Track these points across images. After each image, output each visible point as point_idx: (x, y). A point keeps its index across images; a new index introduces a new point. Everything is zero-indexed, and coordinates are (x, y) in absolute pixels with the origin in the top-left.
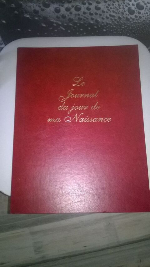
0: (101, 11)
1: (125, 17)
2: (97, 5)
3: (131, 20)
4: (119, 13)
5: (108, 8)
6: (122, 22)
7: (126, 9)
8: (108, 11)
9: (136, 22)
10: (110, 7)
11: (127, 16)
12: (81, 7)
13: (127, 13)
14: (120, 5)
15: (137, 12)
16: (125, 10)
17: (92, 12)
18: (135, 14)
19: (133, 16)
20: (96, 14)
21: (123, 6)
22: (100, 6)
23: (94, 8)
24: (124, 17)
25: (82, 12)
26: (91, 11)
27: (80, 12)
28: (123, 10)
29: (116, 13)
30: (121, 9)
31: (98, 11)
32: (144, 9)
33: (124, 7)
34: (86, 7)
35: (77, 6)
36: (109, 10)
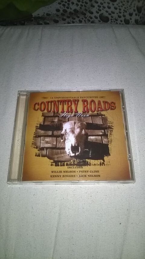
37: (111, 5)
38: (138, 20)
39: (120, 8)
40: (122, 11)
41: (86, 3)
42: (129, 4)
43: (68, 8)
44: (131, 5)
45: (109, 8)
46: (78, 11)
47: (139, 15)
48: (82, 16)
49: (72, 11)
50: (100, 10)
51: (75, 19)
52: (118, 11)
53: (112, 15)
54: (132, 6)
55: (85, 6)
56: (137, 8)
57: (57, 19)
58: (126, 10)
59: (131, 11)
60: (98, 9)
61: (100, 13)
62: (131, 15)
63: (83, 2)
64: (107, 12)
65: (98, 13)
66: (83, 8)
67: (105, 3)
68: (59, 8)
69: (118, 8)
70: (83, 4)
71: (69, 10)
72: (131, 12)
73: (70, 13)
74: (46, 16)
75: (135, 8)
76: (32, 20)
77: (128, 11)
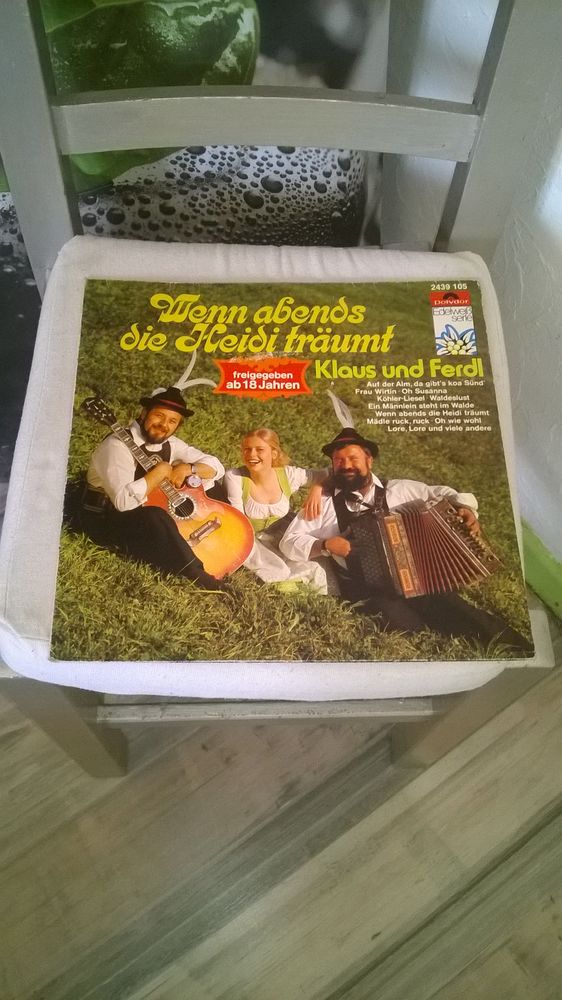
0: (179, 217)
1: (244, 218)
2: (163, 201)
3: (259, 222)
4: (224, 213)
5: (194, 205)
6: (238, 232)
7: (240, 198)
8: (194, 214)
9: (275, 225)
10: (197, 204)
11: (248, 213)
12: (122, 211)
13: (245, 206)
14: (223, 194)
15: (269, 199)
16: (238, 201)
17: (155, 222)
18: (265, 205)
19: (262, 211)
20: (167, 224)
21: (230, 193)
22: (171, 203)
23: (158, 209)
24: (240, 219)
25: (129, 226)
26: (151, 218)
27: (123, 224)
28: (234, 203)
29: (218, 214)
30: (227, 203)
31: (170, 217)
32: (285, 188)
33: (234, 195)
34: (137, 210)
35: (112, 210)
36: (197, 211)
37: (284, 159)
38: (344, 183)
39: (304, 162)
40: (308, 168)
41: (232, 159)
42: (321, 155)
43: (191, 170)
44: (325, 157)
45: (281, 165)
46: (214, 175)
47: (345, 175)
48: (222, 185)
49: (201, 175)
50: (263, 171)
51: (207, 190)
52: (299, 168)
53: (289, 176)
54: (329, 158)
55: (229, 165)
56: (340, 162)
57: (167, 191)
58: (316, 166)
59: (328, 168)
60: (259, 170)
61: (262, 176)
62: (327, 175)
63: (224, 159)
64: (276, 172)
65: (258, 176)
66: (226, 168)
67: (271, 156)
68: (172, 171)
69: (299, 163)
70: (225, 162)
71: (194, 175)
72: (328, 170)
73: (197, 179)
74: (142, 184)
75: (336, 163)
76: (112, 193)
77: (319, 168)
